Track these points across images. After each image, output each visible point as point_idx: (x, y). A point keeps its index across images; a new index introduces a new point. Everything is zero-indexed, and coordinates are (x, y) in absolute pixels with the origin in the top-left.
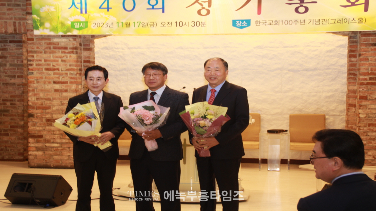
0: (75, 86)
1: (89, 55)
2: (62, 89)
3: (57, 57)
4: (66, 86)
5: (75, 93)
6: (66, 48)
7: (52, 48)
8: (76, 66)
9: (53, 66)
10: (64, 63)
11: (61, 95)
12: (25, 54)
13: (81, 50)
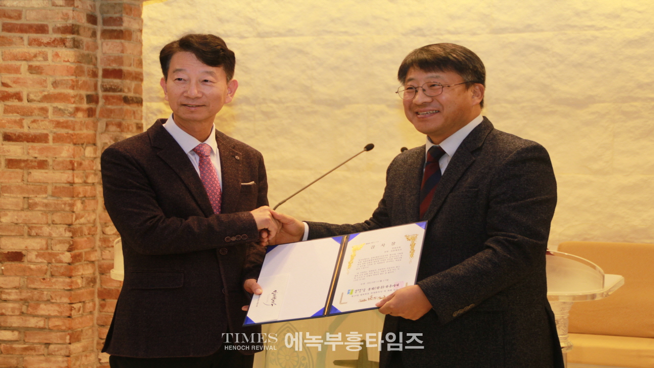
0: (68, 151)
1: (121, 54)
2: (31, 158)
4: (41, 151)
5: (70, 172)
8: (73, 87)
10: (35, 76)
11: (26, 176)
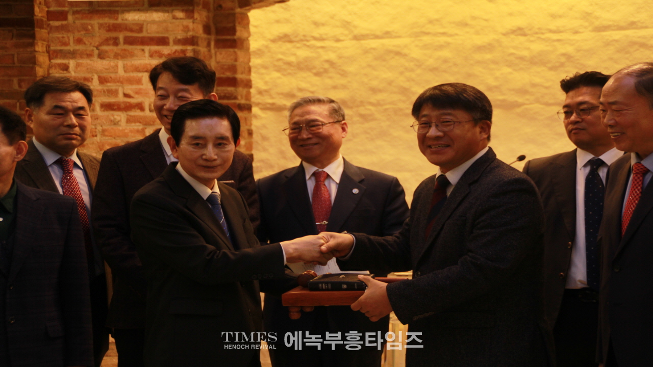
1: (234, 63)
3: (137, 69)
6: (163, 41)
7: (121, 40)
9: (126, 95)
12: (43, 59)
13: (209, 45)
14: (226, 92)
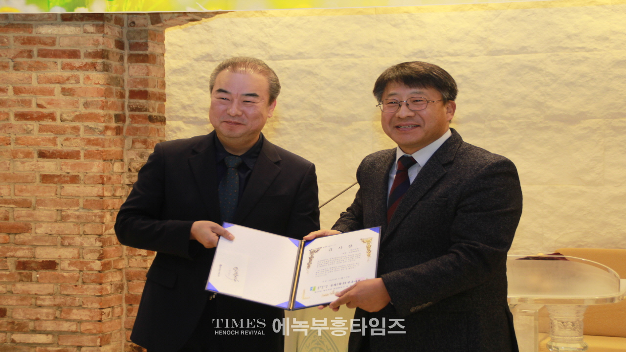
0: (98, 166)
1: (146, 77)
2: (64, 174)
3: (50, 81)
4: (73, 166)
5: (100, 186)
6: (74, 54)
7: (35, 53)
8: (102, 108)
9: (39, 106)
10: (68, 98)
11: (59, 190)
13: (121, 58)
14: (138, 104)
